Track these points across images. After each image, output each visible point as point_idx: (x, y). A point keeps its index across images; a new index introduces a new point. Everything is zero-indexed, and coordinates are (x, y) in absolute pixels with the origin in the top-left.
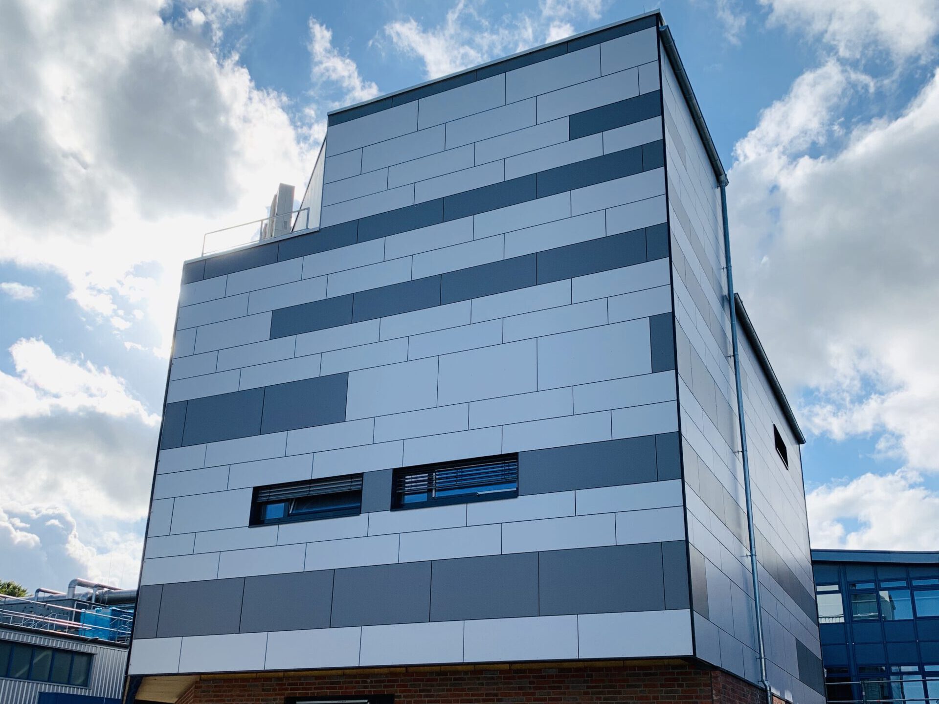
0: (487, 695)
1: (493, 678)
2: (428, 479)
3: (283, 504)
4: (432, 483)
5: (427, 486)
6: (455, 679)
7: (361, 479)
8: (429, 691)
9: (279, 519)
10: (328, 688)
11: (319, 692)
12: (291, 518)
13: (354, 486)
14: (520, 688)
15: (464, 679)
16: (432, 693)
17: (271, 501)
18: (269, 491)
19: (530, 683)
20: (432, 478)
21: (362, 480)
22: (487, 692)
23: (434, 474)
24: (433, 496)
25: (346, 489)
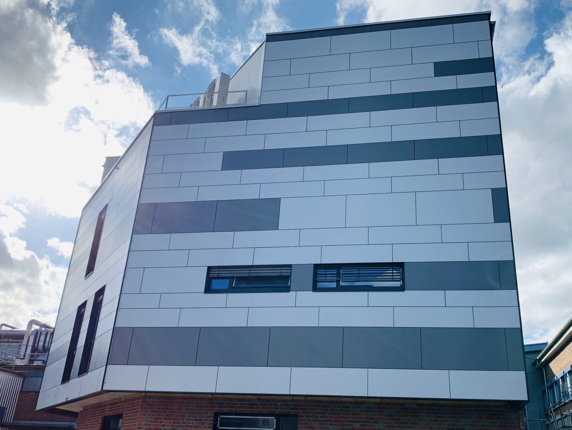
0: (366, 418)
1: (370, 408)
2: (337, 273)
3: (228, 280)
4: (340, 276)
5: (336, 278)
6: (343, 407)
7: (291, 268)
8: (325, 413)
9: (225, 290)
10: (247, 408)
11: (241, 410)
12: (234, 290)
13: (285, 272)
14: (390, 415)
15: (350, 407)
16: (326, 415)
17: (220, 277)
18: (218, 270)
19: (397, 412)
20: (340, 273)
21: (291, 270)
22: (366, 416)
23: (341, 270)
24: (341, 285)
25: (278, 274)
